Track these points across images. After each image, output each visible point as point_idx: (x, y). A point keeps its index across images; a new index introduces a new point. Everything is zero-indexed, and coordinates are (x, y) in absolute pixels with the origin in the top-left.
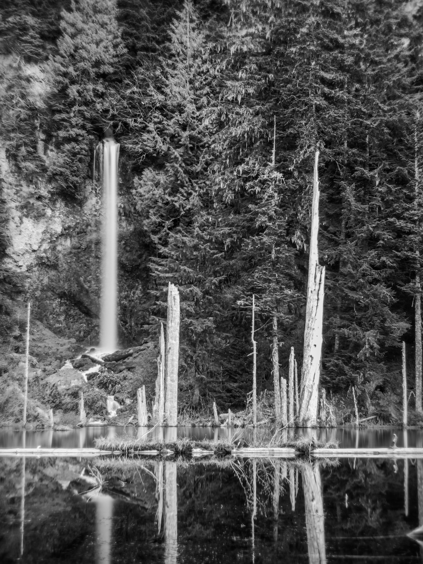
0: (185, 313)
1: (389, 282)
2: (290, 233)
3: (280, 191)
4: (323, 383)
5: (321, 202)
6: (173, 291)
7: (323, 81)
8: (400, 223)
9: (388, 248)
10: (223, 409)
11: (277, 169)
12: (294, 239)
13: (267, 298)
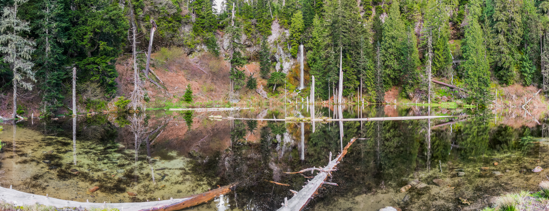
0: (316, 81)
1: (356, 75)
2: (336, 64)
3: (334, 56)
4: (343, 95)
5: (342, 58)
6: (313, 77)
7: (343, 32)
8: (358, 63)
9: (356, 68)
10: (323, 100)
11: (334, 51)
12: (337, 66)
13: (332, 78)
